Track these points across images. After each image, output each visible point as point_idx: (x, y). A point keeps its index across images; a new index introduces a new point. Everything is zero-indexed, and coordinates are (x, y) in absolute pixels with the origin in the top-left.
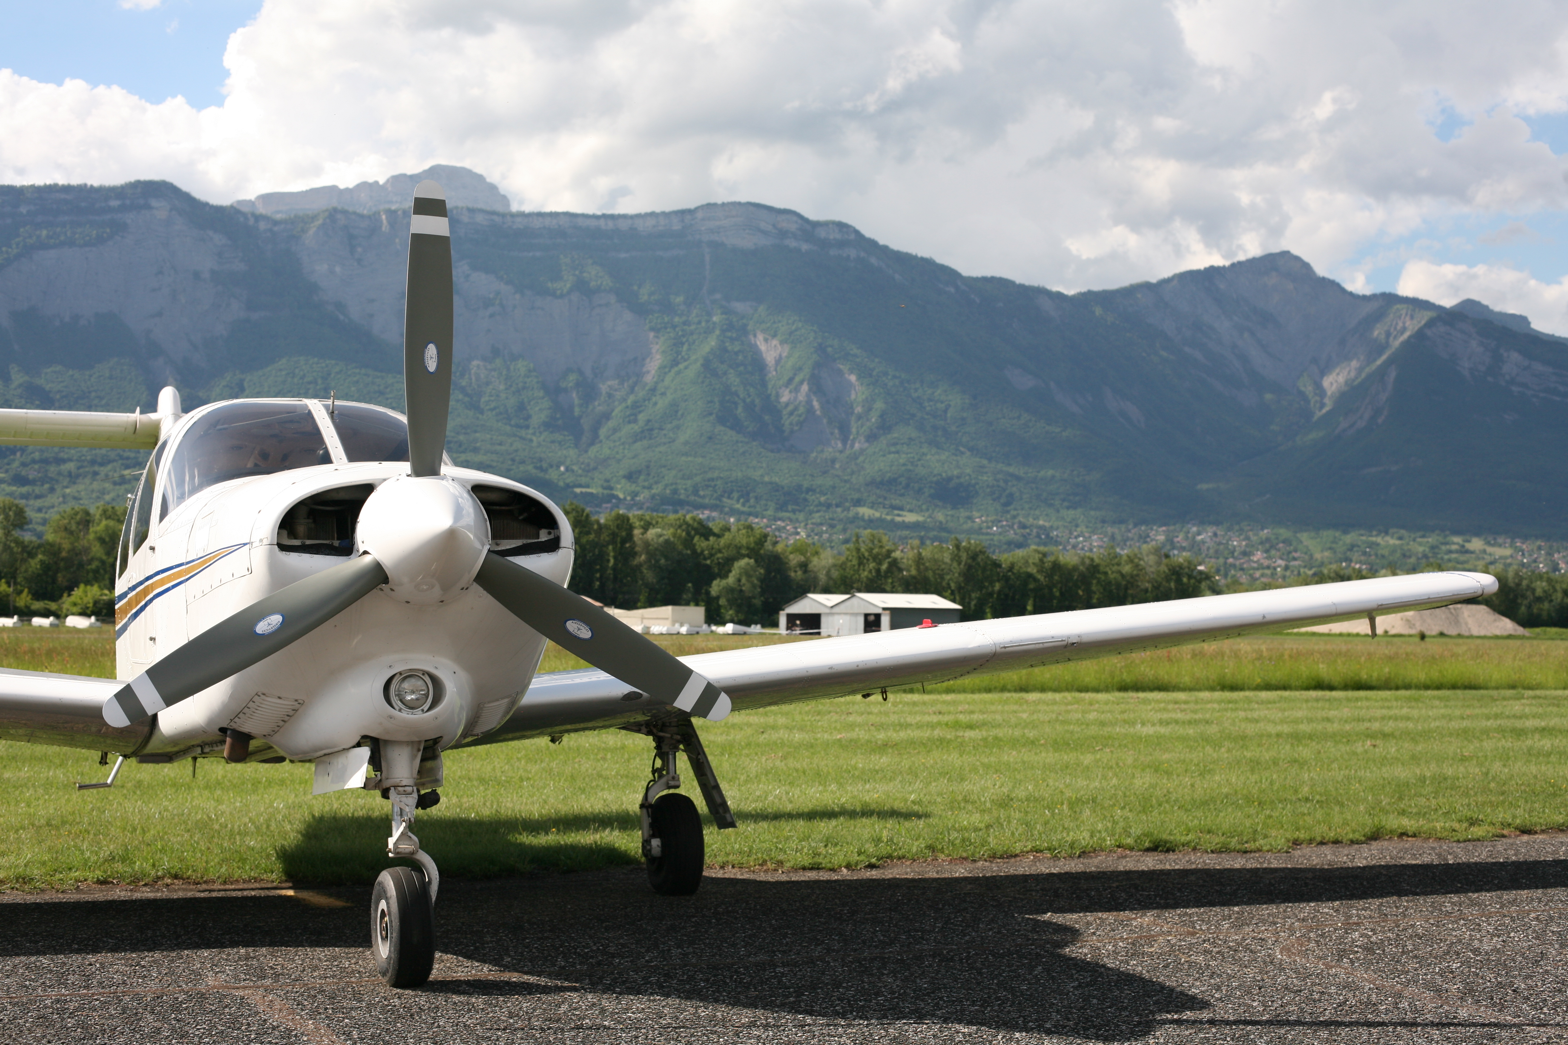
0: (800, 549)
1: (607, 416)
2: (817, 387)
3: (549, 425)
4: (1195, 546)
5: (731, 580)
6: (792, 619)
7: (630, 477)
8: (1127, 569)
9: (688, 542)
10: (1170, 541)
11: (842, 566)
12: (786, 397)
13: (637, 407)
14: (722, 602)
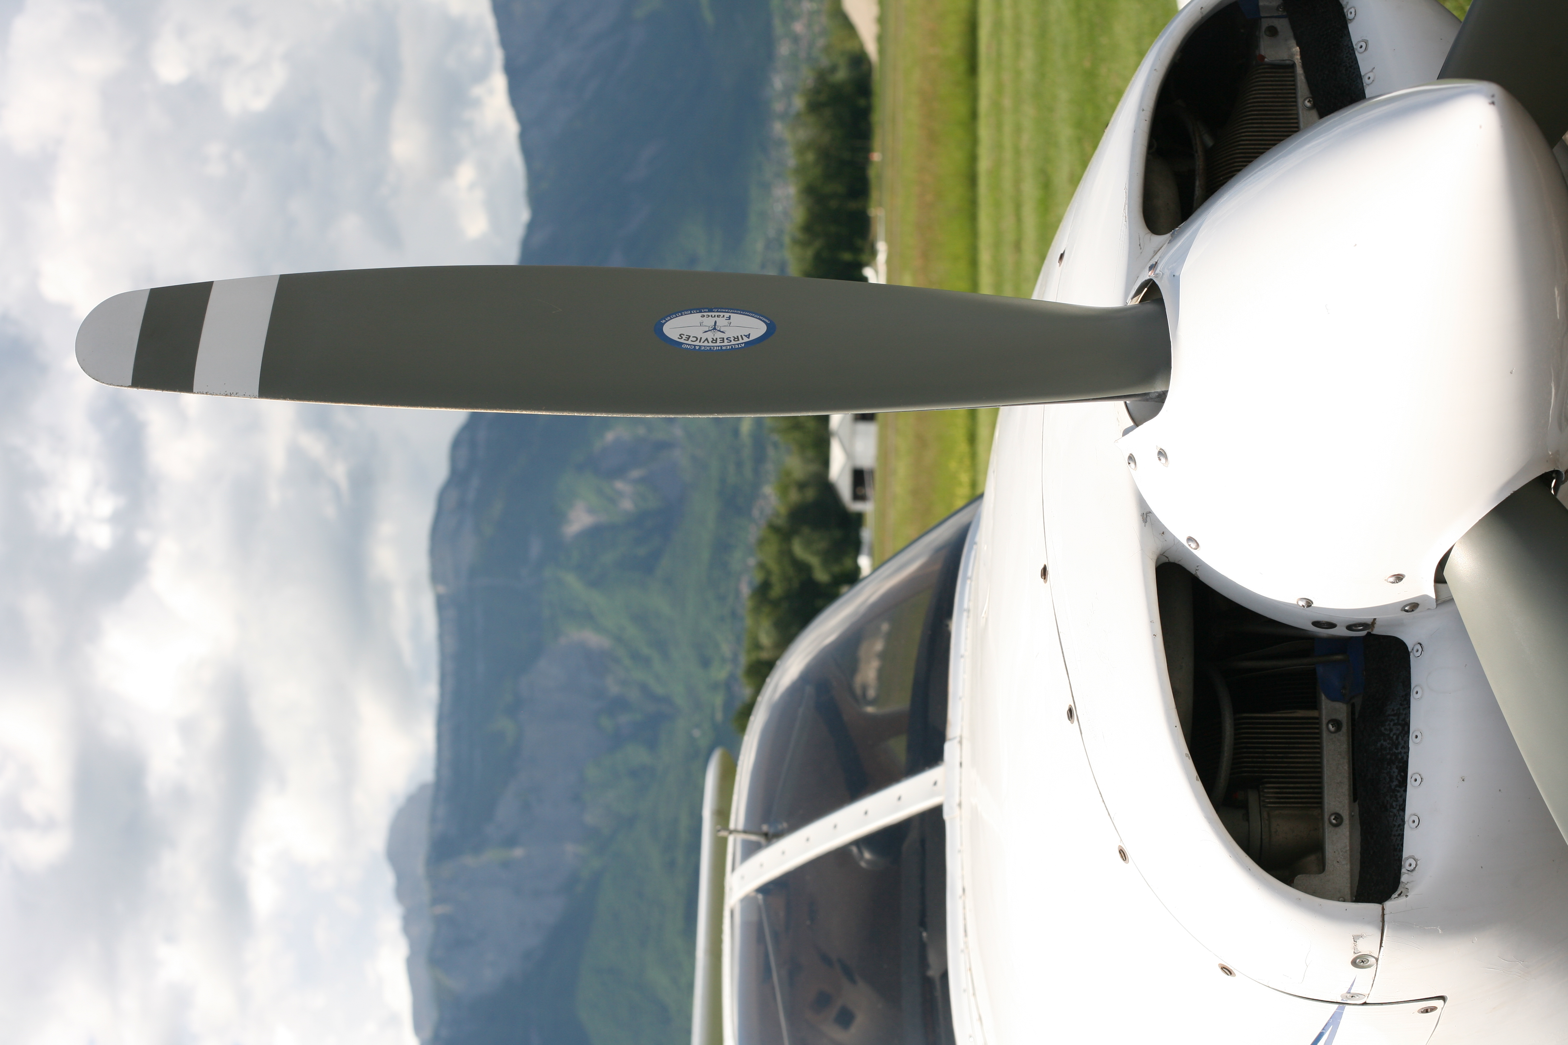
0: (784, 490)
1: (644, 688)
2: (619, 472)
3: (652, 745)
4: (788, 91)
5: (814, 561)
6: (859, 495)
7: (705, 663)
8: (810, 157)
9: (775, 604)
10: (783, 116)
11: (802, 447)
12: (627, 505)
13: (636, 656)
14: (836, 569)
